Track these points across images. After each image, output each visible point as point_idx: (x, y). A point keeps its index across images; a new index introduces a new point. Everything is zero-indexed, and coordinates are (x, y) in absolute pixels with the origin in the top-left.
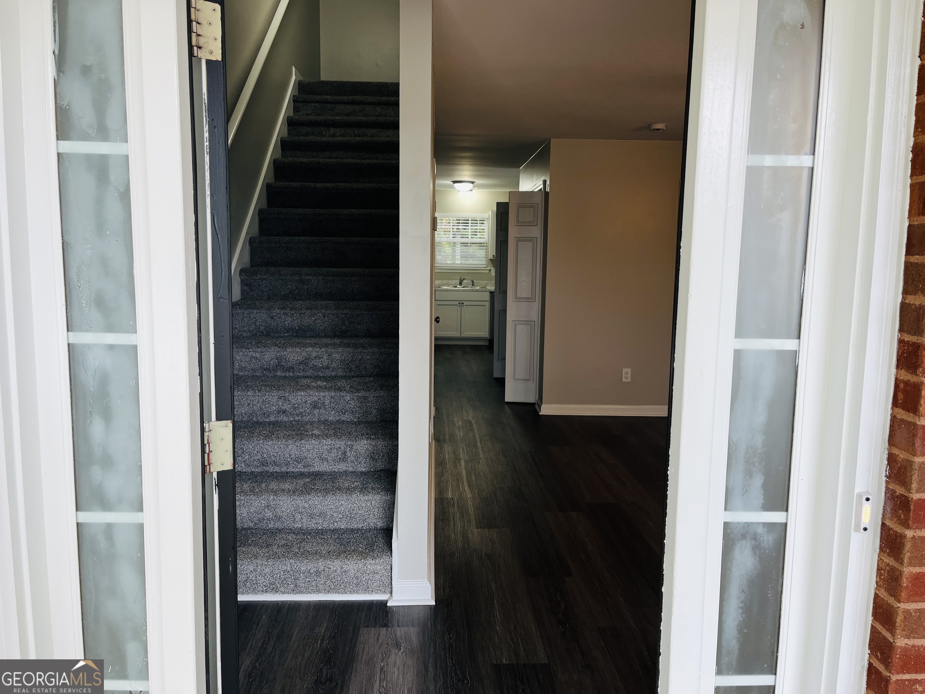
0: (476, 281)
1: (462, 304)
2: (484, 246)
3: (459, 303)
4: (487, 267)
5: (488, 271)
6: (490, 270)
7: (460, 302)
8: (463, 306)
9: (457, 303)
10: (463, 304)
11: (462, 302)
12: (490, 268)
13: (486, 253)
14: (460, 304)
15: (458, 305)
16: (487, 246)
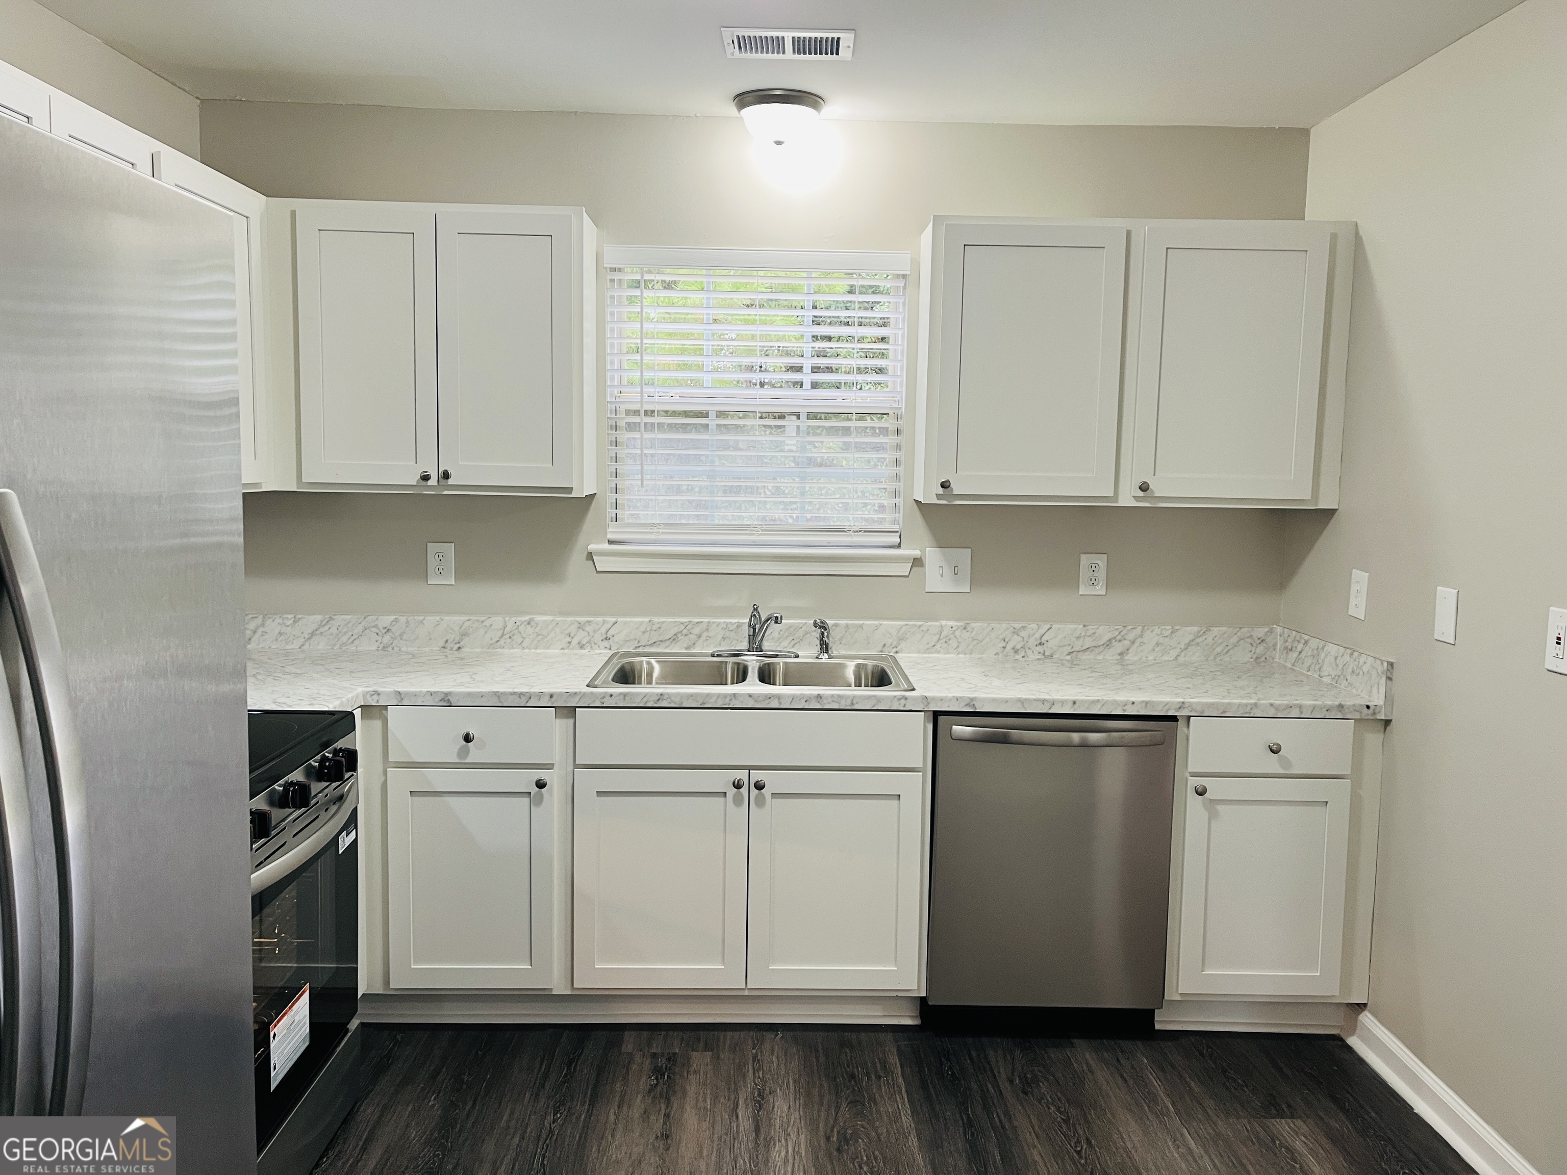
0: (843, 622)
1: (754, 792)
2: (884, 431)
3: (738, 785)
4: (899, 546)
5: (904, 569)
6: (917, 562)
7: (742, 775)
8: (761, 802)
9: (722, 780)
10: (759, 786)
11: (757, 775)
12: (917, 553)
13: (894, 470)
14: (744, 790)
15: (732, 791)
16: (898, 432)
